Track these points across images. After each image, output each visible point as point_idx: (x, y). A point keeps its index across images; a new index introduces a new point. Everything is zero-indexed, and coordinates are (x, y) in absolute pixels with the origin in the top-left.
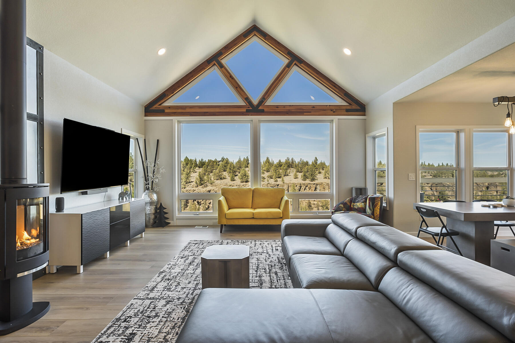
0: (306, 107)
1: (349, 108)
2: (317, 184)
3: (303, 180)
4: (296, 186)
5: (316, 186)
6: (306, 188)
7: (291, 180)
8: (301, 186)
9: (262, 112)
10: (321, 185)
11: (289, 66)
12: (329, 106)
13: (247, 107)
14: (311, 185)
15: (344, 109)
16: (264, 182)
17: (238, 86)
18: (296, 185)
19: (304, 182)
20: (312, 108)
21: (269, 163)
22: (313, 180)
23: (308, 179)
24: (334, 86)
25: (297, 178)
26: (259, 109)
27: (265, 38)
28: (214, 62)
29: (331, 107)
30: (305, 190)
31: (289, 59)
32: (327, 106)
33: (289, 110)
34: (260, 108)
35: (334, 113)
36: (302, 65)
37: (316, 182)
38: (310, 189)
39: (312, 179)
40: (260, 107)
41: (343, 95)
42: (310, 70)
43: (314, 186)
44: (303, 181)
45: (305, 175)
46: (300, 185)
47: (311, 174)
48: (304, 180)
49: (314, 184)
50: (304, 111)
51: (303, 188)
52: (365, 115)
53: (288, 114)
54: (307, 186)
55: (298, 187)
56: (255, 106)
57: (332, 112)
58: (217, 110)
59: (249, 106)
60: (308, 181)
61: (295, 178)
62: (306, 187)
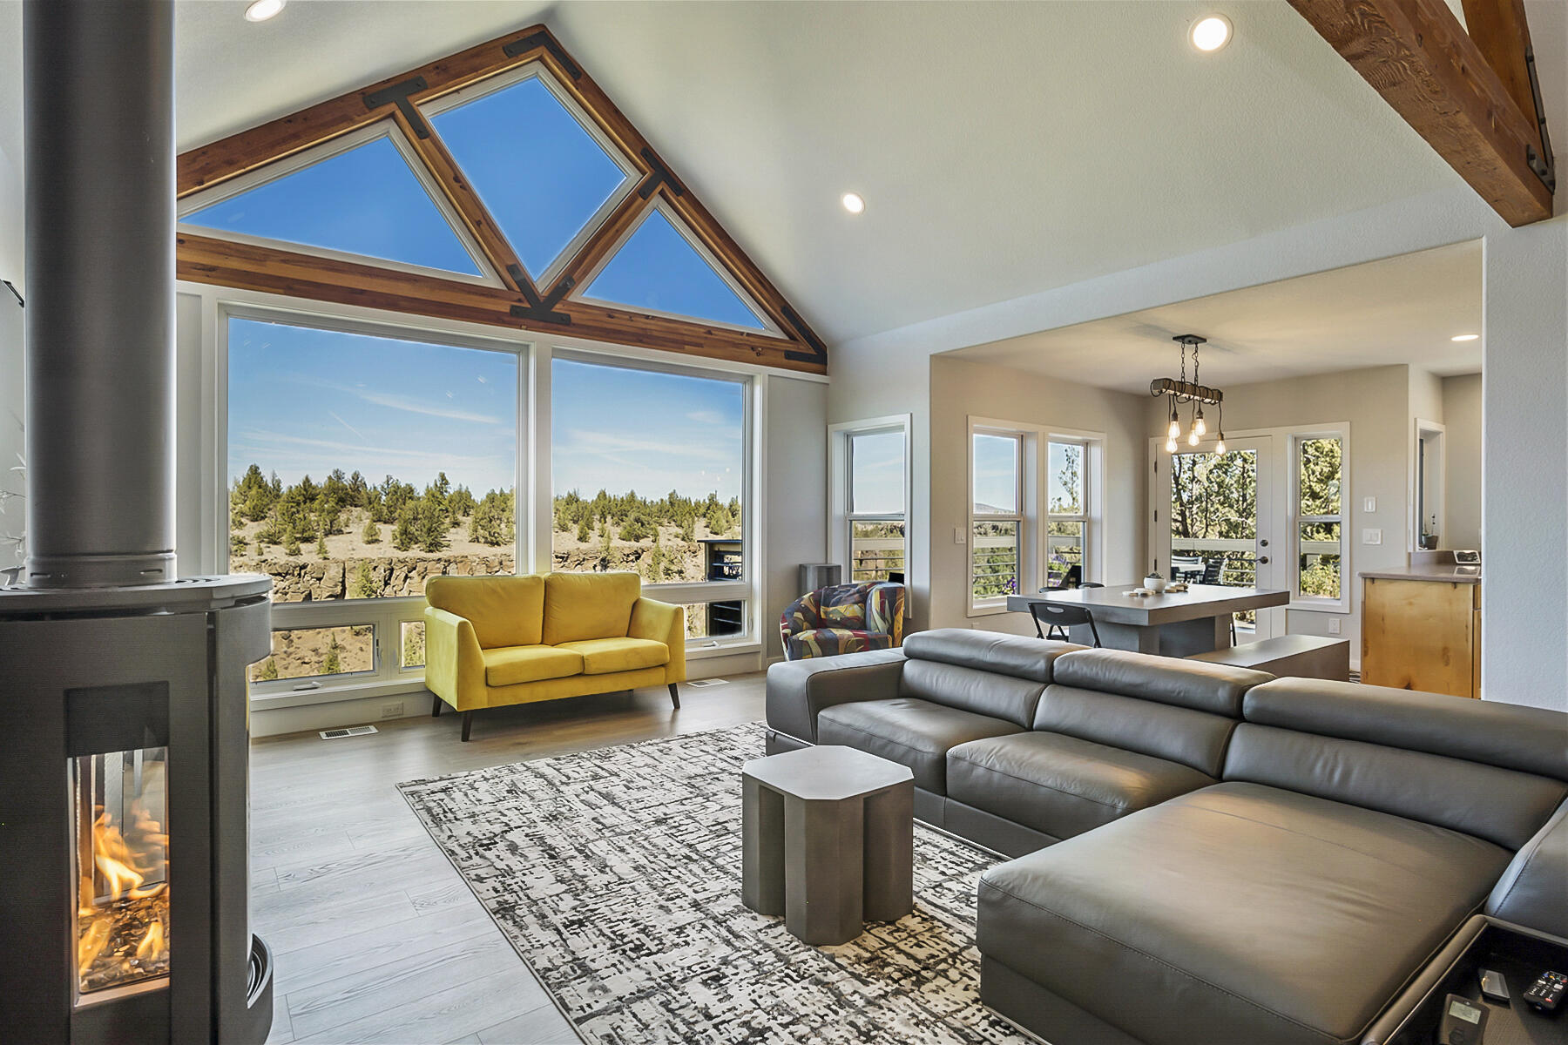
0: (692, 328)
1: (792, 347)
2: (449, 562)
3: (400, 549)
4: (375, 569)
5: (445, 568)
6: (410, 575)
7: (353, 550)
8: (392, 570)
9: (562, 324)
10: (462, 562)
11: (644, 192)
12: (748, 334)
13: (516, 298)
14: (429, 565)
15: (782, 351)
16: (242, 555)
17: (484, 218)
18: (375, 565)
19: (402, 555)
20: (705, 333)
21: (260, 487)
22: (434, 546)
23: (416, 543)
24: (760, 282)
25: (377, 541)
26: (554, 312)
27: (575, 80)
28: (392, 107)
29: (751, 339)
30: (405, 581)
31: (644, 173)
32: (742, 334)
33: (646, 329)
34: (558, 308)
35: (761, 358)
36: (681, 198)
37: (444, 554)
38: (423, 578)
39: (431, 544)
40: (558, 306)
41: (779, 310)
42: (702, 222)
43: (438, 568)
44: (399, 552)
45: (405, 532)
46: (390, 564)
47: (429, 529)
48: (404, 546)
49: (440, 559)
50: (687, 339)
51: (400, 573)
52: (824, 373)
53: (641, 341)
54: (415, 569)
55: (382, 571)
56: (542, 300)
57: (754, 354)
58: (404, 290)
59: (521, 296)
60: (416, 552)
61: (369, 542)
62: (410, 572)
